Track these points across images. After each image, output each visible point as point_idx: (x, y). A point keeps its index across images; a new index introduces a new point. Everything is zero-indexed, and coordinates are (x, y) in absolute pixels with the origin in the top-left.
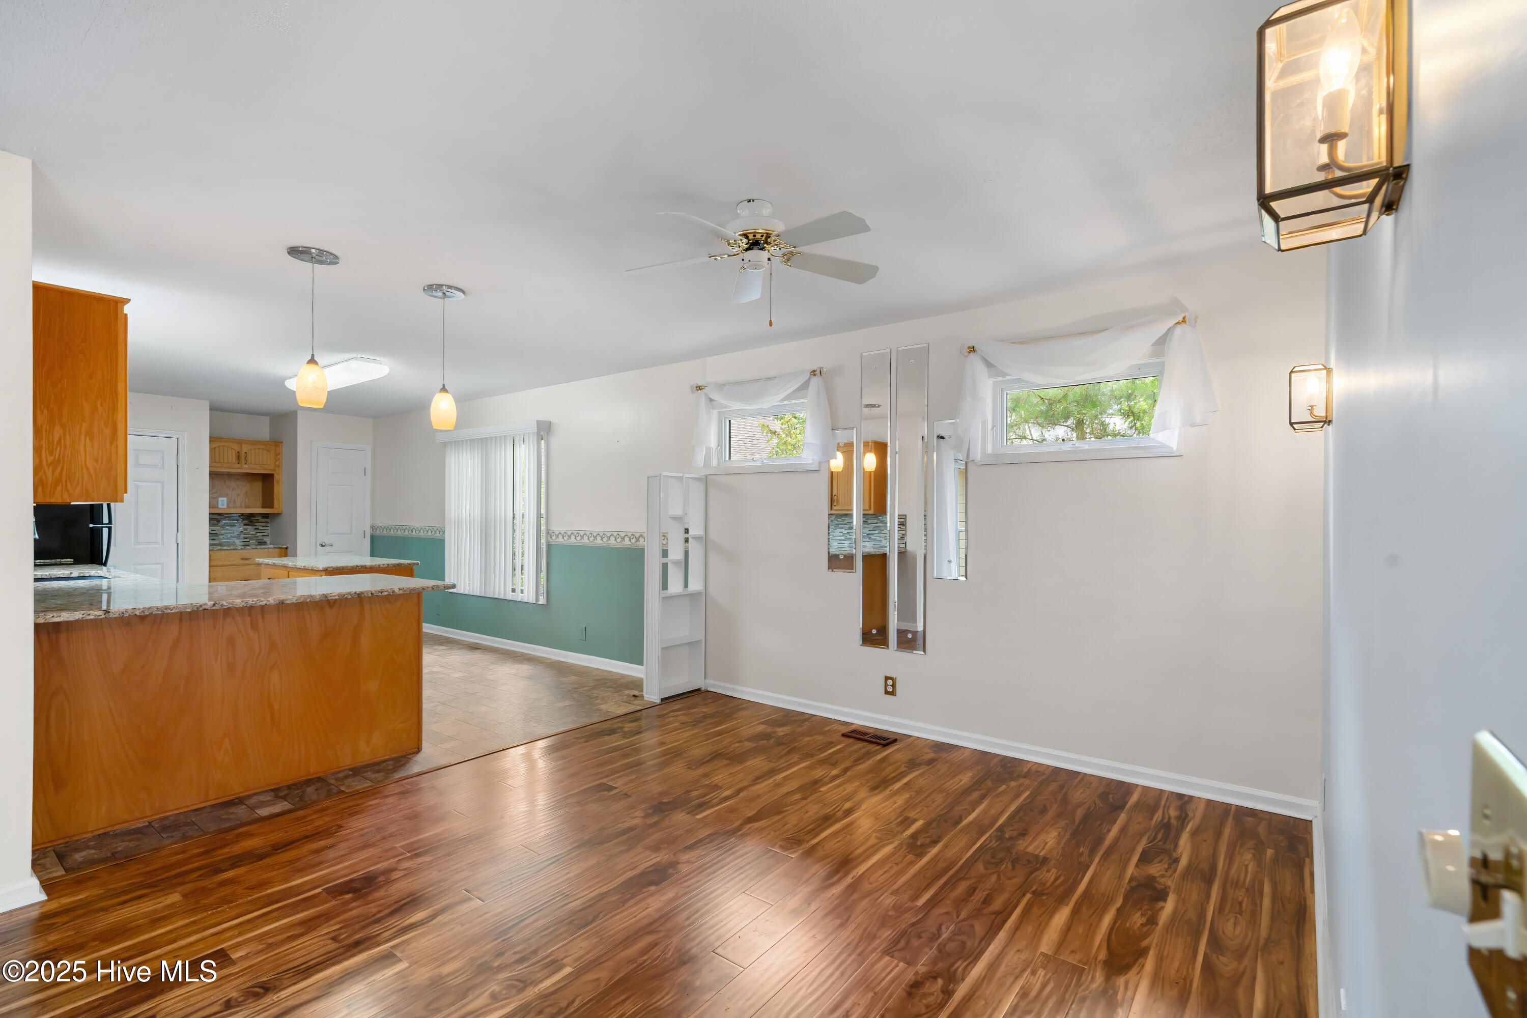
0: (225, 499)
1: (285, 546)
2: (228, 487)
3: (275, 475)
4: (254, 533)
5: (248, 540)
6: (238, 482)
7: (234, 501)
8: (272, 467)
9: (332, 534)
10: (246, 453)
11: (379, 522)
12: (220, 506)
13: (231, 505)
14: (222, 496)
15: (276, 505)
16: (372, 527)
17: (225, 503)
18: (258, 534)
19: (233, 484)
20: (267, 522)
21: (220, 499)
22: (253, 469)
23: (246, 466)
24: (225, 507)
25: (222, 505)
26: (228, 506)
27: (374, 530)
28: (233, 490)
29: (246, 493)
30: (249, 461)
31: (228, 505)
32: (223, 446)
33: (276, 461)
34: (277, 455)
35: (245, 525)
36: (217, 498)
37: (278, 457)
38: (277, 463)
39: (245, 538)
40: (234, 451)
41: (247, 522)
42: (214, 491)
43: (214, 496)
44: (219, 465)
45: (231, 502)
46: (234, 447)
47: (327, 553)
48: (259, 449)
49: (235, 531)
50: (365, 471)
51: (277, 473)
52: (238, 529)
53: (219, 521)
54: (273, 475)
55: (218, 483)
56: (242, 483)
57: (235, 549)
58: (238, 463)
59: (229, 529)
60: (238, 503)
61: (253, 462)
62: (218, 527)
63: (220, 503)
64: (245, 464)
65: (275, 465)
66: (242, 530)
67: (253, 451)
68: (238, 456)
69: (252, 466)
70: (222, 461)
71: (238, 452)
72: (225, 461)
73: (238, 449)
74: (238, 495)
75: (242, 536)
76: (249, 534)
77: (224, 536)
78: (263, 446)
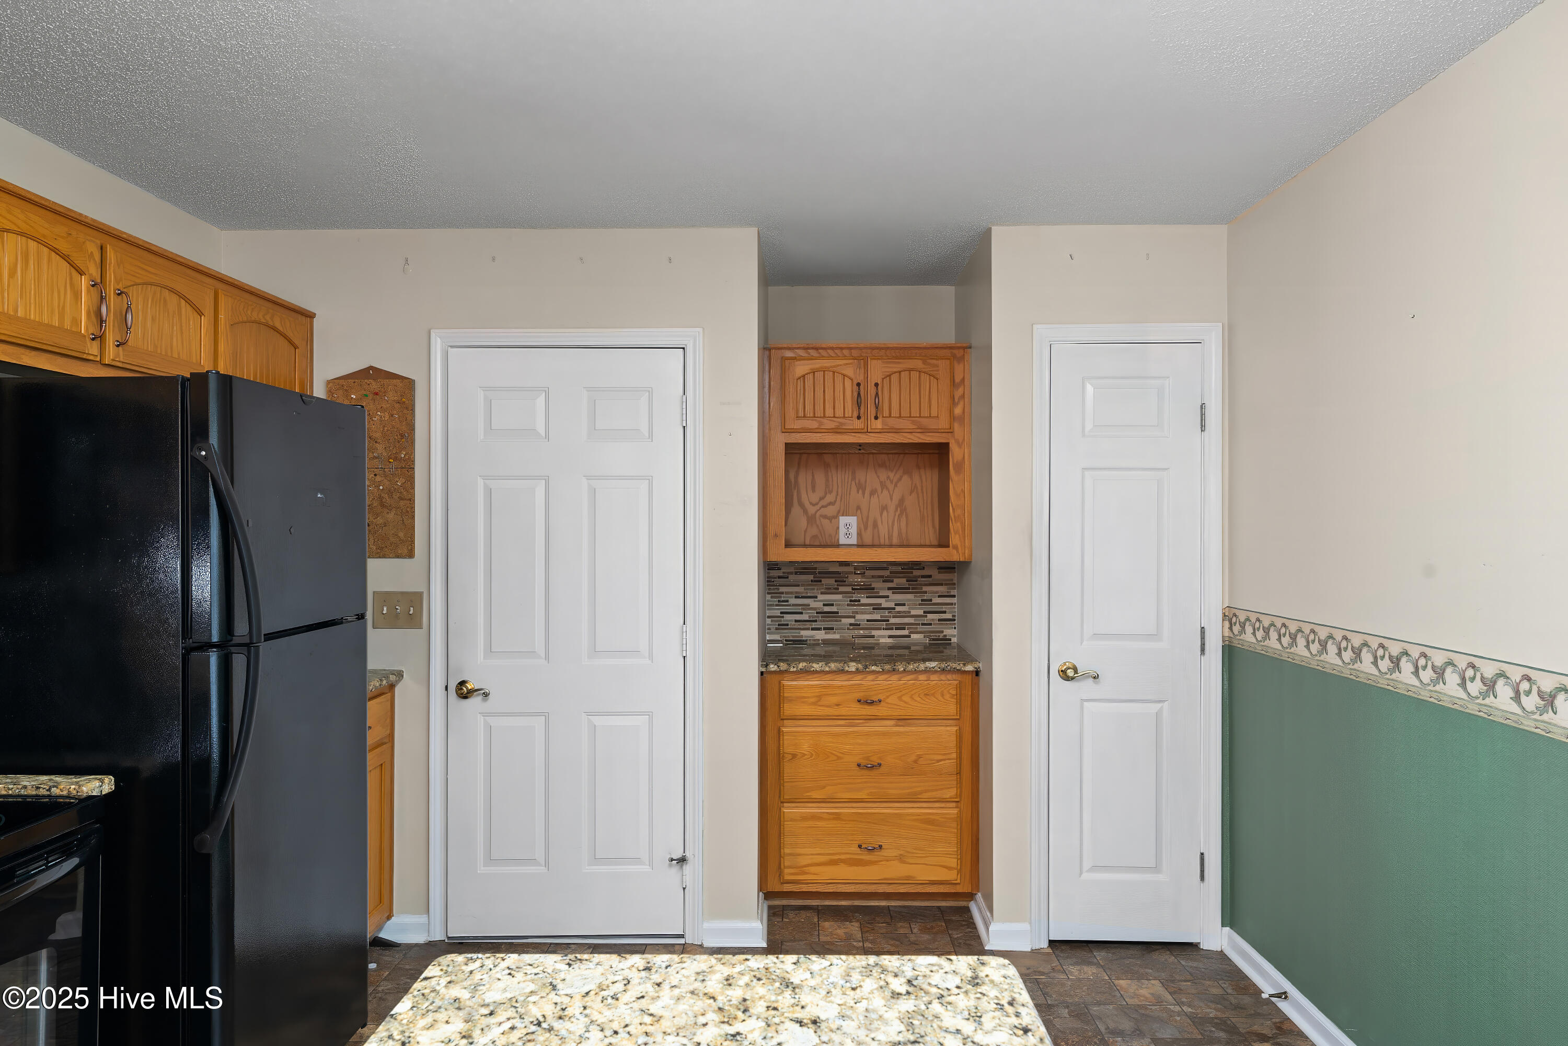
0: (852, 520)
1: (970, 668)
2: (861, 487)
3: (953, 447)
4: (921, 612)
5: (906, 632)
6: (883, 474)
7: (875, 525)
8: (943, 423)
9: (1096, 636)
10: (876, 385)
11: (1249, 602)
12: (843, 540)
13: (868, 539)
14: (846, 514)
15: (954, 539)
16: (1229, 617)
17: (854, 530)
18: (930, 616)
19: (871, 478)
20: (951, 585)
21: (843, 520)
22: (897, 431)
23: (878, 424)
24: (854, 542)
25: (848, 535)
26: (861, 542)
27: (1236, 629)
28: (873, 493)
29: (902, 501)
30: (886, 413)
31: (859, 534)
32: (824, 370)
33: (954, 403)
34: (954, 384)
35: (896, 590)
36: (836, 517)
37: (959, 392)
38: (958, 411)
39: (900, 627)
40: (848, 383)
41: (902, 581)
42: (830, 498)
43: (830, 511)
44: (814, 425)
45: (866, 528)
46: (849, 371)
47: (1083, 700)
48: (910, 370)
49: (877, 608)
50: (1203, 415)
51: (957, 441)
52: (884, 603)
53: (840, 580)
54: (947, 445)
55: (839, 478)
56: (891, 475)
57: (842, 671)
58: (859, 418)
59: (864, 601)
60: (883, 530)
61: (895, 413)
62: (839, 597)
63: (842, 531)
64: (876, 418)
65: (953, 418)
66: (892, 605)
67: (895, 378)
68: (859, 394)
69: (892, 423)
70: (819, 413)
71: (859, 385)
72: (829, 412)
73: (860, 379)
74: (884, 508)
75: (892, 621)
76: (907, 615)
77: (852, 621)
78: (918, 364)
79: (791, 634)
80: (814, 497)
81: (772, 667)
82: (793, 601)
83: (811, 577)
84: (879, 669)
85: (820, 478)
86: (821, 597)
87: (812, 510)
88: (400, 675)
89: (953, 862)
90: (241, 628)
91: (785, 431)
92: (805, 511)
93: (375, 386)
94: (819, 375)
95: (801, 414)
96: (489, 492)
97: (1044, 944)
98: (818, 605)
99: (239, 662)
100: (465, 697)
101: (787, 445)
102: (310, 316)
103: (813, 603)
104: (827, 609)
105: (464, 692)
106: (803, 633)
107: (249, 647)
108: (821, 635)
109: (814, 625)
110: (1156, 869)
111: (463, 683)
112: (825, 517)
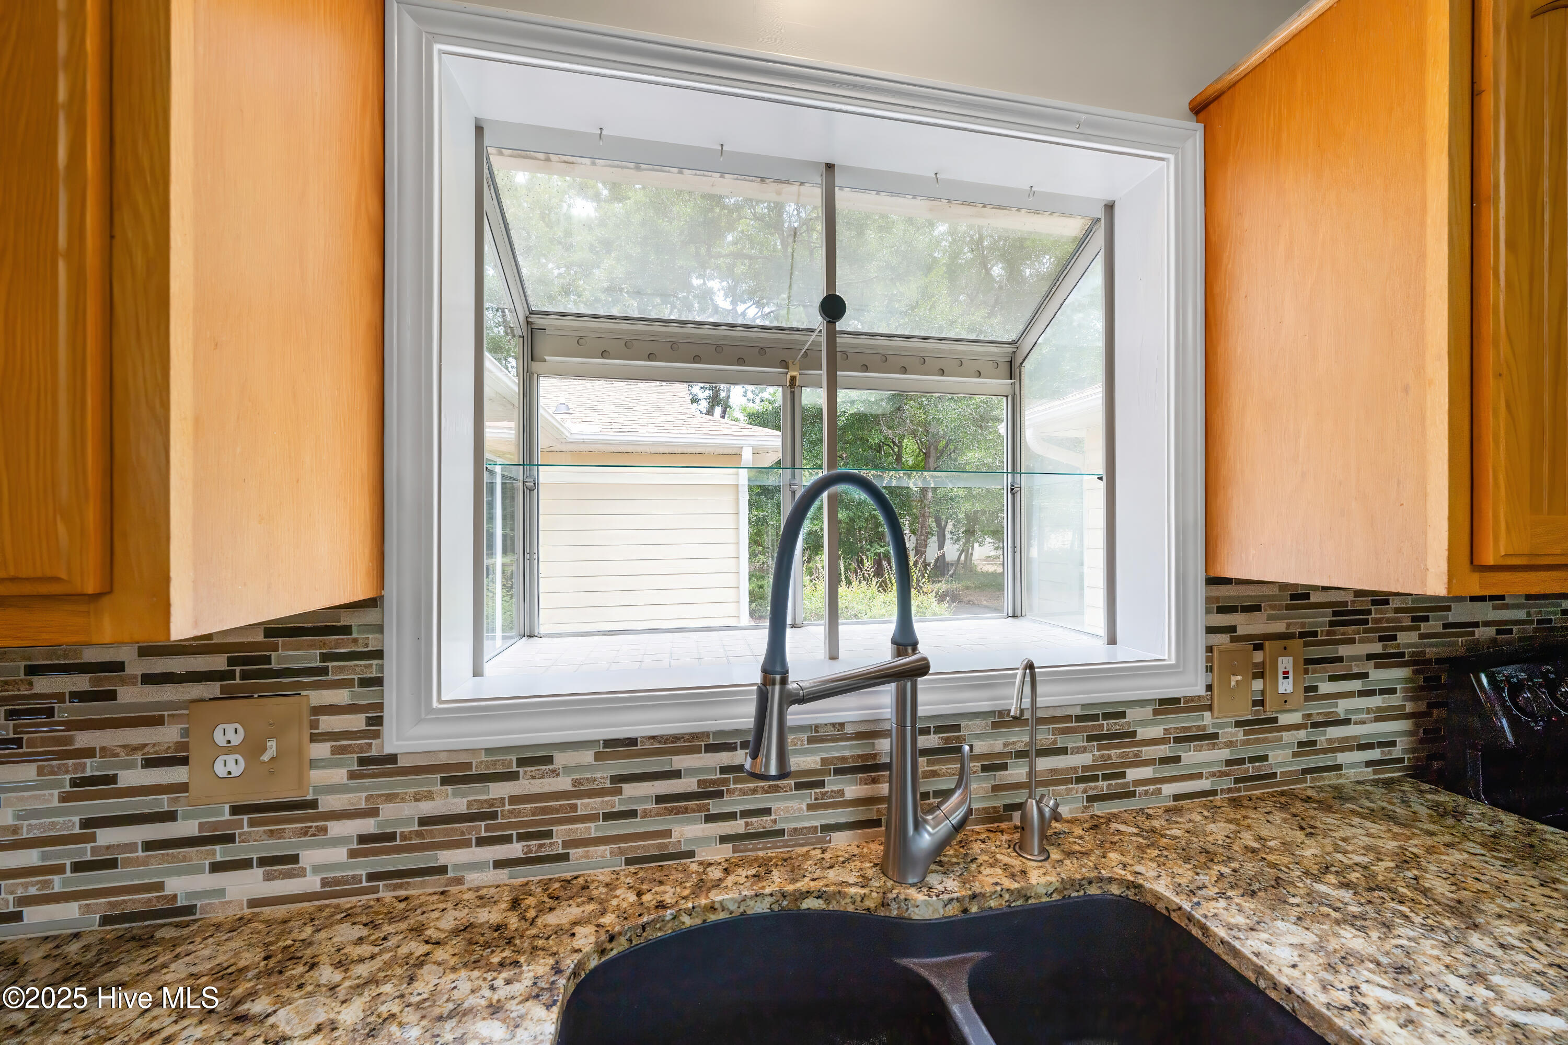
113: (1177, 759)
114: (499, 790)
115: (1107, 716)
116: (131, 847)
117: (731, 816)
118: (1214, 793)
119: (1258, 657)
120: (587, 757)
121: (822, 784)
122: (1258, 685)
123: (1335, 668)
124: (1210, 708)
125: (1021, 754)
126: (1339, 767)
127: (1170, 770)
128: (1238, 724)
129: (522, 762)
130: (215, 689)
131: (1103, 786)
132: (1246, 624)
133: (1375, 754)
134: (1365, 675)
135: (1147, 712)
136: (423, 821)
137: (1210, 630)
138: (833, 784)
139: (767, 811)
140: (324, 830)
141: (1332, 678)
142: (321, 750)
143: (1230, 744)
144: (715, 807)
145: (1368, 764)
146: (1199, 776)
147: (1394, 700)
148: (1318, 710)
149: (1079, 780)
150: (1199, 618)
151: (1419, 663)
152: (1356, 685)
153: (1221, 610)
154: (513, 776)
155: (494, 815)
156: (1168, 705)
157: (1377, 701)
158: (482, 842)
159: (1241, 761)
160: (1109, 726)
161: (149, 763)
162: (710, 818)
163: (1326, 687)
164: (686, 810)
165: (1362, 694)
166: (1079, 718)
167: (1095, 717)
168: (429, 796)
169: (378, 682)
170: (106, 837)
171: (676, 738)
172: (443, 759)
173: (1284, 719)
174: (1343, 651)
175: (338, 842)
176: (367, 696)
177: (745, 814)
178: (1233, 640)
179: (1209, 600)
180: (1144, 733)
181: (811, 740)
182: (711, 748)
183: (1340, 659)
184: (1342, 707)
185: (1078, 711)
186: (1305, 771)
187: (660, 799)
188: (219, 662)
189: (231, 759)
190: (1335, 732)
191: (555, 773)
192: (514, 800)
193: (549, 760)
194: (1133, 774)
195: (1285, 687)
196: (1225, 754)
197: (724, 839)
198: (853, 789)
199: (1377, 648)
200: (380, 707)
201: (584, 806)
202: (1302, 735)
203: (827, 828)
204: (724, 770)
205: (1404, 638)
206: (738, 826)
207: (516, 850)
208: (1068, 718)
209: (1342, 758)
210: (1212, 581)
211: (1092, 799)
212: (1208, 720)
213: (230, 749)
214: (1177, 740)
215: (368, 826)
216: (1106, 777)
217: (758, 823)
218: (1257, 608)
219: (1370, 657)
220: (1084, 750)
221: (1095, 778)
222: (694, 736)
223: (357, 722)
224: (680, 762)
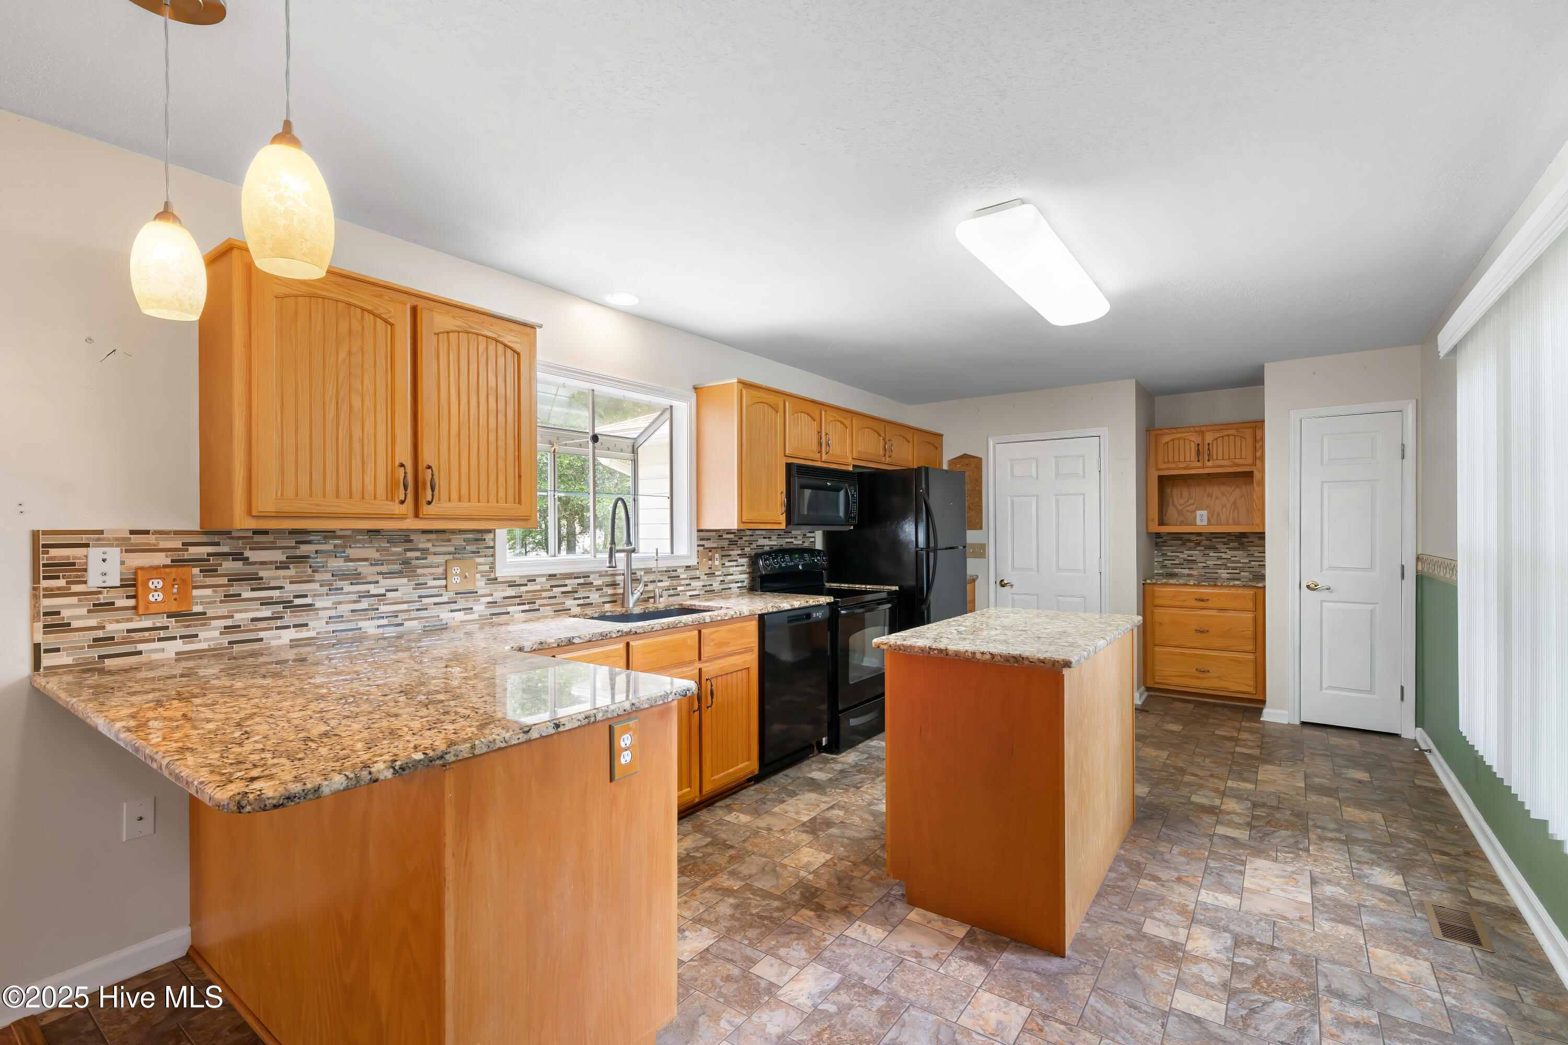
0: (1205, 513)
1: (1259, 585)
2: (1210, 495)
3: (1255, 473)
4: (1247, 561)
5: (1238, 571)
6: (1223, 488)
7: (1218, 515)
8: (1249, 461)
9: (1329, 570)
10: (1209, 444)
11: (1429, 550)
12: (1198, 523)
13: (1214, 521)
14: (1201, 509)
15: (1260, 520)
16: (1418, 559)
17: (1205, 518)
18: (1253, 563)
19: (1216, 490)
21: (1199, 513)
22: (1222, 467)
23: (1210, 464)
24: (1205, 523)
25: (1201, 519)
26: (1209, 523)
27: (1422, 565)
28: (1217, 498)
29: (1234, 502)
30: (1215, 457)
31: (1209, 520)
32: (1179, 439)
33: (1255, 451)
34: (1254, 441)
35: (1231, 549)
36: (1195, 511)
37: (1259, 444)
38: (1258, 454)
39: (1234, 568)
40: (1192, 444)
41: (1236, 544)
42: (1191, 501)
43: (1190, 508)
44: (1173, 466)
45: (1212, 516)
46: (1193, 439)
47: (1322, 601)
48: (1229, 436)
49: (1219, 558)
50: (1403, 450)
51: (1258, 470)
52: (1224, 556)
53: (1198, 544)
54: (1252, 472)
55: (1197, 491)
56: (1228, 488)
57: (1186, 585)
58: (1199, 461)
59: (1212, 554)
60: (1223, 517)
61: (1220, 457)
62: (1197, 552)
63: (1198, 518)
64: (1209, 460)
65: (1255, 458)
66: (1229, 557)
67: (1220, 440)
68: (1198, 450)
69: (1219, 462)
70: (1176, 459)
71: (1198, 445)
72: (1182, 459)
73: (1199, 441)
74: (1224, 506)
75: (1229, 565)
76: (1238, 562)
77: (1204, 565)
78: (1233, 432)
79: (1169, 571)
80: (1182, 502)
81: (1148, 581)
82: (1169, 554)
83: (1180, 542)
84: (1207, 584)
85: (1185, 491)
86: (1185, 552)
87: (1180, 508)
88: (977, 576)
89: (1252, 683)
90: (932, 545)
91: (1158, 470)
92: (1176, 508)
93: (966, 461)
94: (1176, 442)
95: (1166, 461)
96: (1012, 503)
97: (1297, 722)
98: (1186, 556)
99: (931, 554)
100: (1003, 586)
101: (1159, 476)
102: (942, 436)
103: (1181, 555)
104: (1189, 558)
105: (1003, 584)
106: (1175, 570)
107: (935, 550)
108: (1186, 571)
109: (1182, 566)
110: (1371, 691)
111: (1002, 581)
112: (1188, 511)
113: (690, 585)
114: (523, 589)
115: (673, 571)
116: (430, 604)
117: (579, 598)
118: (699, 595)
119: (710, 554)
120: (544, 579)
121: (602, 589)
122: (710, 562)
123: (730, 558)
124: (698, 569)
125: (652, 582)
126: (730, 588)
127: (689, 588)
128: (706, 574)
129: (529, 581)
130: (451, 557)
131: (672, 592)
132: (708, 544)
133: (739, 585)
134: (737, 561)
135: (683, 570)
136: (504, 598)
137: (699, 546)
138: (605, 589)
139: (588, 597)
140: (479, 600)
141: (729, 561)
142: (478, 576)
143: (703, 580)
144: (576, 596)
145: (738, 587)
146: (695, 590)
147: (744, 568)
148: (725, 571)
149: (666, 590)
150: (695, 542)
151: (750, 557)
152: (734, 563)
153: (701, 540)
154: (526, 585)
155: (521, 596)
156: (688, 567)
157: (740, 568)
158: (519, 604)
159: (706, 586)
160: (673, 574)
161: (435, 579)
162: (575, 599)
163: (727, 564)
164: (568, 596)
165: (736, 566)
166: (666, 571)
167: (669, 571)
168: (506, 591)
169: (493, 556)
170: (425, 600)
171: (566, 574)
172: (509, 579)
173: (717, 573)
174: (731, 553)
175: (482, 603)
176: (491, 559)
177: (584, 598)
178: (704, 549)
179: (698, 537)
180: (682, 576)
181: (600, 576)
182: (575, 578)
183: (730, 555)
184: (732, 570)
185: (665, 569)
186: (722, 589)
187: (563, 593)
188: (452, 549)
189: (456, 577)
190: (730, 577)
191: (536, 584)
192: (527, 592)
193: (534, 580)
194: (679, 588)
195: (717, 563)
196: (702, 583)
197: (579, 605)
198: (610, 591)
199: (740, 552)
200: (493, 563)
201: (544, 594)
202: (721, 578)
203: (604, 603)
204: (578, 584)
205: (747, 549)
206: (581, 602)
207: (526, 607)
208: (662, 571)
209: (731, 585)
210: (699, 531)
211: (669, 596)
212: (697, 573)
213: (456, 574)
214: (691, 579)
215: (490, 599)
216: (673, 589)
217: (587, 601)
218: (710, 539)
219: (738, 555)
220: (666, 581)
221: (669, 590)
222: (571, 574)
223: (487, 568)
224: (567, 582)
